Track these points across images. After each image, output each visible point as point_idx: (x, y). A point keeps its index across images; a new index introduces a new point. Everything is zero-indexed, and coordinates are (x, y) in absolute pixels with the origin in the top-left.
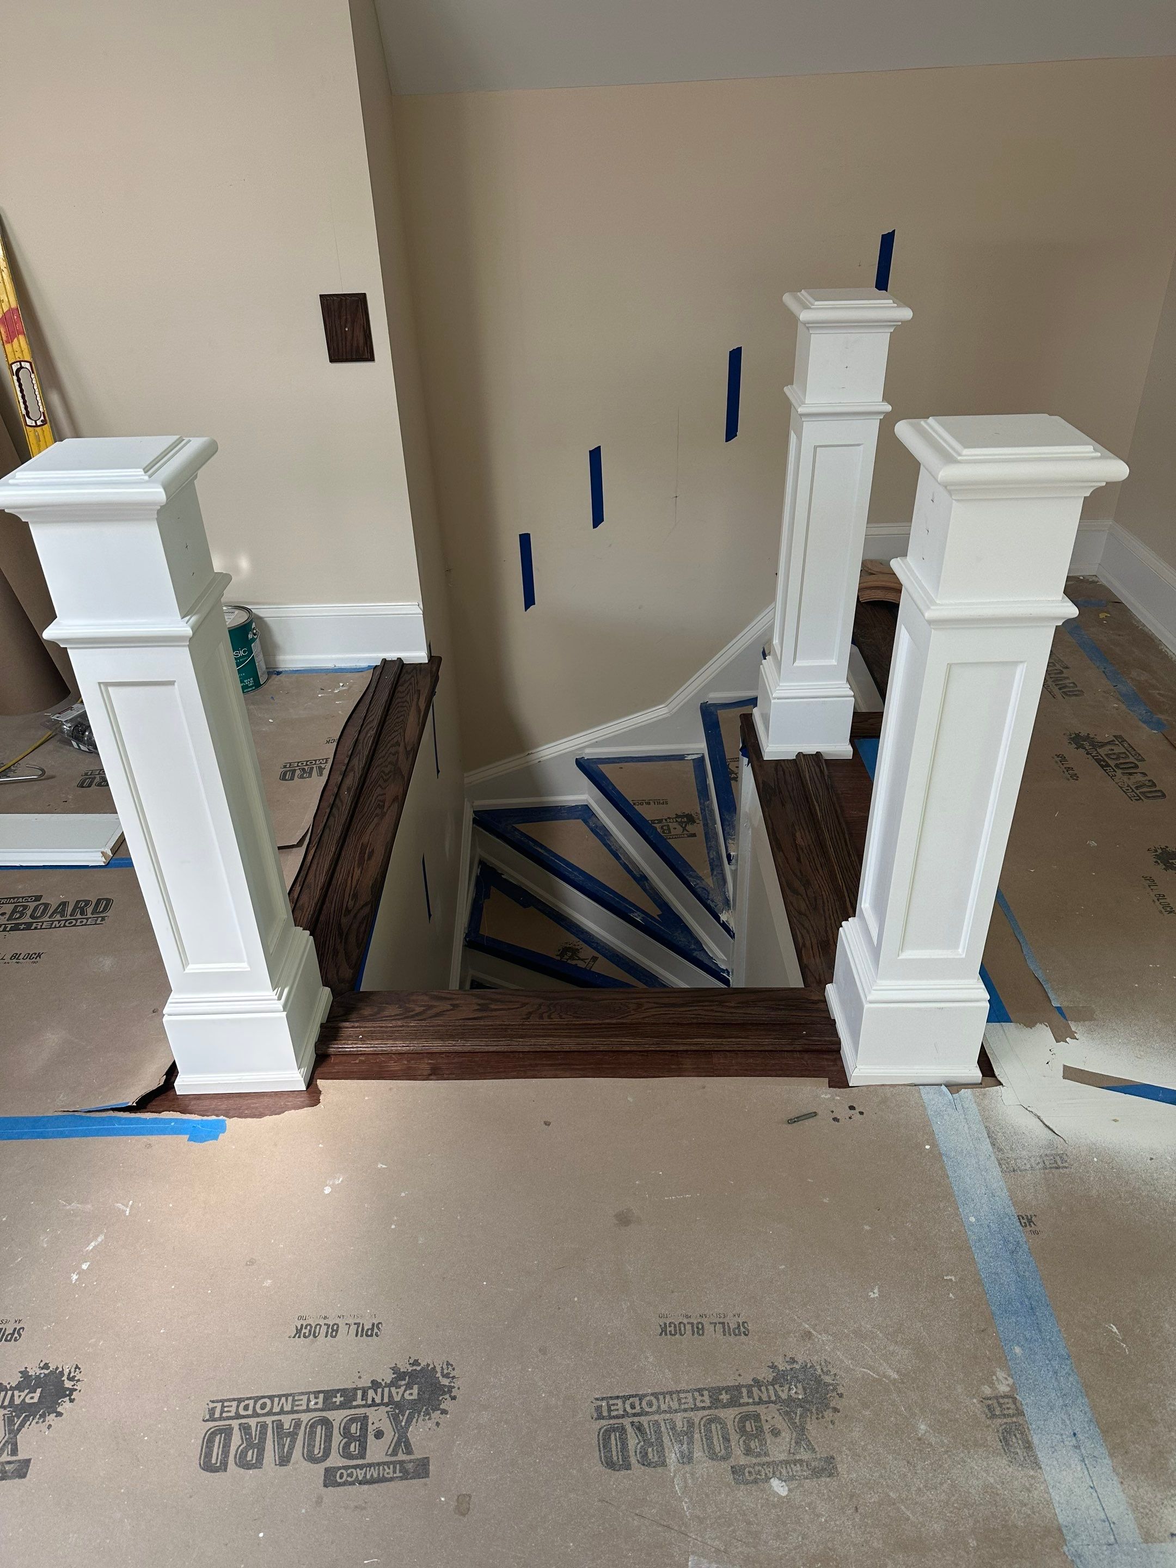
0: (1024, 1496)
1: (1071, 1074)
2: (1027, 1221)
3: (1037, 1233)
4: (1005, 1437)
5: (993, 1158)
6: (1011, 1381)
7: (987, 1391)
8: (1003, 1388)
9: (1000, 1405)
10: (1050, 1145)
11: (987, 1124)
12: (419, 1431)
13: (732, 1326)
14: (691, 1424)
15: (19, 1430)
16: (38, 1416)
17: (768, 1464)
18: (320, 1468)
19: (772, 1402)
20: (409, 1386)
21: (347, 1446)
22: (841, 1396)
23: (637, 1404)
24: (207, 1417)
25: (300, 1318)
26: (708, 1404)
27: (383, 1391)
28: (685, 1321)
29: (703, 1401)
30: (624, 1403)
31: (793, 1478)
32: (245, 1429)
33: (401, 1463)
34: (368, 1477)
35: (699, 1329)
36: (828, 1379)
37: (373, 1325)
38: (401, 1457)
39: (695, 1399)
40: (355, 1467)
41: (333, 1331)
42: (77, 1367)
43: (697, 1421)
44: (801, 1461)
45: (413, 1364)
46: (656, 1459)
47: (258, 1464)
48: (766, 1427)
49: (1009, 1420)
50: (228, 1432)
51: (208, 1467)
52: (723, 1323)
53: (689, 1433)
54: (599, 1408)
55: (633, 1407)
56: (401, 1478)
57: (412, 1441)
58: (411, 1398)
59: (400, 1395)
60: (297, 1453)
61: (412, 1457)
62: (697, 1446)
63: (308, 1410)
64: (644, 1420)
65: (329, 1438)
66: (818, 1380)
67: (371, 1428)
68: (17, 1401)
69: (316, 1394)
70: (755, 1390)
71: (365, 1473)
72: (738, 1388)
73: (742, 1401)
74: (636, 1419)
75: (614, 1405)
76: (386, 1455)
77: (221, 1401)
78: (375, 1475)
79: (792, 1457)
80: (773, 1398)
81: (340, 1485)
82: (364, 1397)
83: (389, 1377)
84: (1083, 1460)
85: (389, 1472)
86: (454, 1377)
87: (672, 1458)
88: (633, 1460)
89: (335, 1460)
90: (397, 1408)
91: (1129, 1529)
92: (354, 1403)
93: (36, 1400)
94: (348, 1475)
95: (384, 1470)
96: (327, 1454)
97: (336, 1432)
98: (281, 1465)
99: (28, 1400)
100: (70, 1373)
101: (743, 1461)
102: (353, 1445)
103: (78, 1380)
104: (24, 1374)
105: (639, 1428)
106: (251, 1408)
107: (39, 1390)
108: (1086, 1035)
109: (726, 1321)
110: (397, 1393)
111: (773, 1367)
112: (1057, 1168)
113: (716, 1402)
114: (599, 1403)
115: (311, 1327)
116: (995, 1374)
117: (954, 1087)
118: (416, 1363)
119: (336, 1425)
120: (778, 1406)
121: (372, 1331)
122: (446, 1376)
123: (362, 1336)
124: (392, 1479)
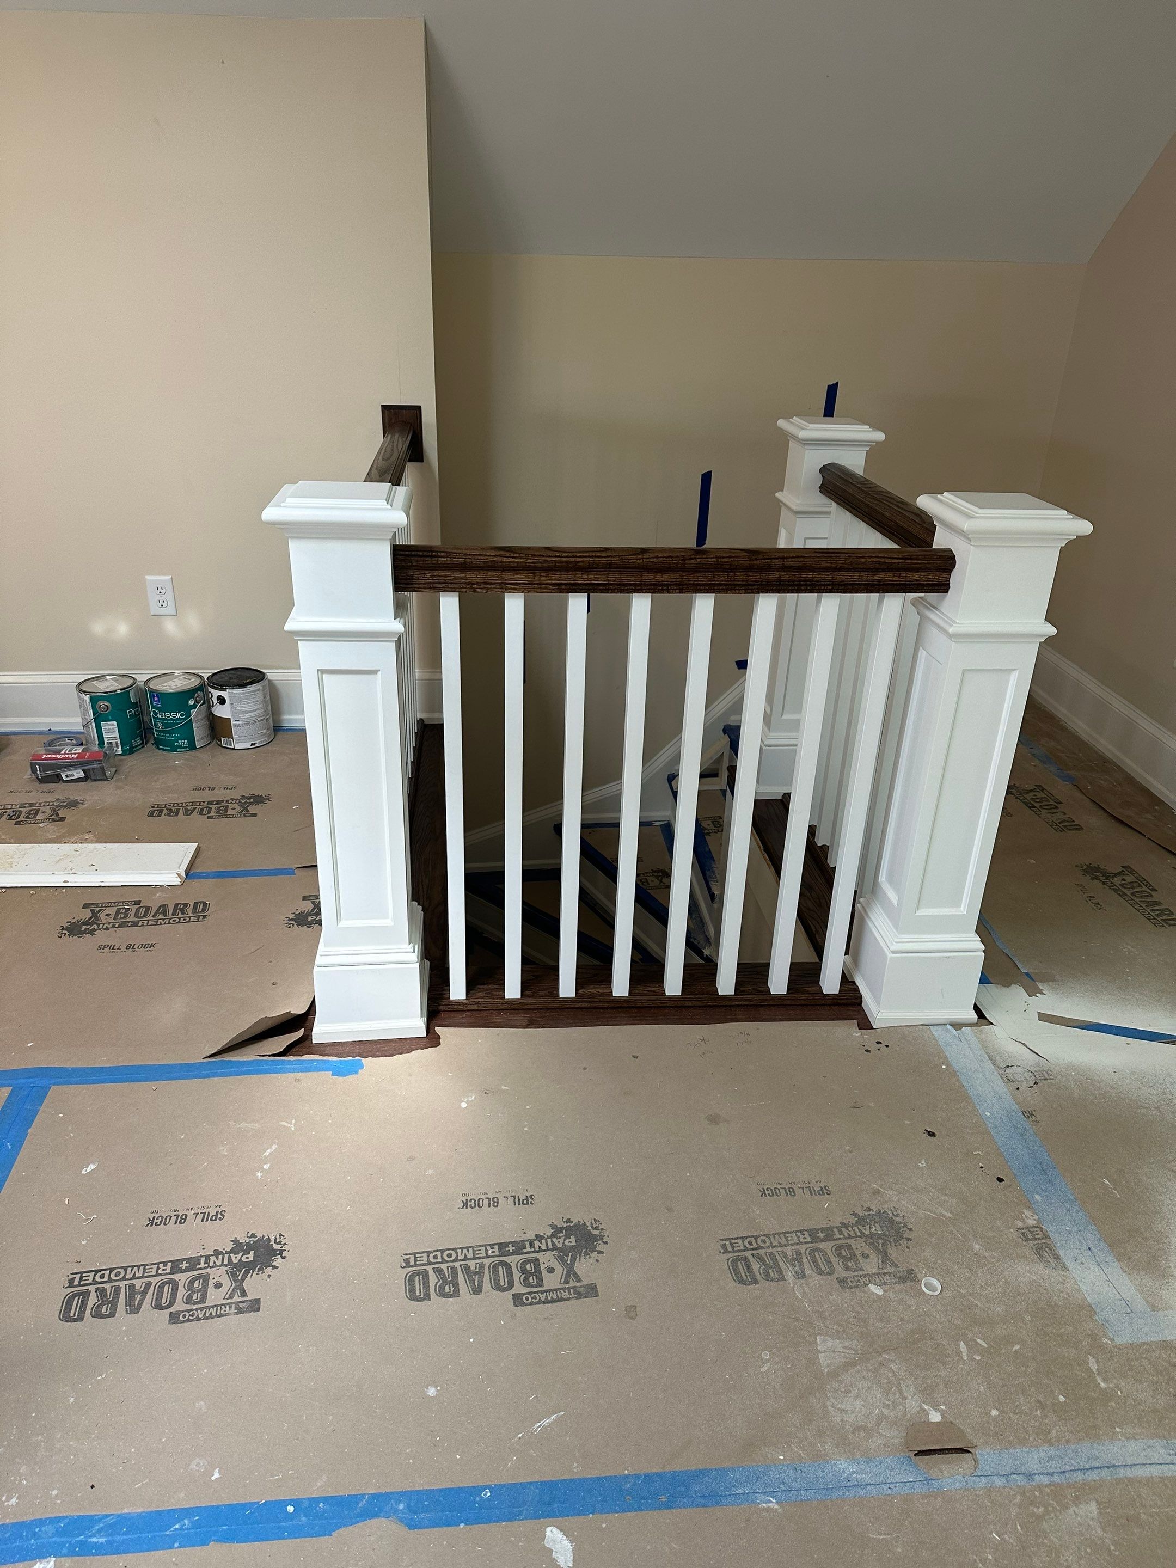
0: (1060, 1286)
1: (1043, 1017)
2: (1029, 1114)
3: (1037, 1122)
4: (1039, 1252)
5: (995, 1073)
6: (1036, 1217)
7: (1020, 1224)
8: (1031, 1222)
9: (1031, 1232)
10: (1037, 1064)
11: (986, 1051)
12: (583, 1266)
13: (817, 1189)
14: (799, 1253)
15: (243, 1280)
16: (257, 1270)
17: (865, 1276)
18: (509, 1295)
19: (859, 1237)
20: (567, 1237)
21: (526, 1279)
22: (911, 1230)
23: (754, 1242)
24: (404, 1265)
25: (463, 1195)
26: (809, 1239)
27: (546, 1242)
28: (779, 1187)
29: (805, 1238)
30: (743, 1241)
31: (885, 1284)
32: (439, 1271)
33: (574, 1288)
34: (549, 1298)
35: (791, 1192)
36: (898, 1219)
37: (527, 1197)
38: (572, 1284)
39: (798, 1237)
40: (537, 1292)
41: (495, 1203)
42: (281, 1235)
43: (803, 1251)
44: (889, 1274)
45: (567, 1222)
46: (777, 1276)
47: (456, 1293)
48: (857, 1253)
49: (1039, 1242)
50: (425, 1275)
51: (413, 1298)
52: (809, 1187)
53: (798, 1257)
54: (724, 1246)
55: (750, 1244)
56: (577, 1298)
57: (579, 1273)
58: (571, 1244)
59: (561, 1243)
60: (486, 1286)
61: (582, 1284)
62: (806, 1266)
63: (488, 1257)
64: (761, 1252)
65: (510, 1274)
66: (891, 1221)
67: (542, 1266)
68: (235, 1261)
69: (492, 1246)
70: (843, 1229)
71: (546, 1296)
72: (831, 1228)
73: (835, 1237)
74: (755, 1252)
75: (735, 1243)
76: (560, 1283)
77: (412, 1254)
78: (555, 1297)
79: (881, 1271)
80: (859, 1234)
81: (527, 1305)
82: (532, 1245)
83: (549, 1232)
84: (1099, 1265)
85: (565, 1295)
86: (602, 1229)
87: (789, 1275)
88: (758, 1277)
89: (519, 1288)
90: (562, 1253)
91: (1140, 1303)
92: (525, 1251)
93: (251, 1259)
94: (532, 1298)
95: (561, 1293)
96: (511, 1285)
97: (515, 1271)
98: (474, 1294)
99: (244, 1259)
100: (276, 1239)
101: (845, 1274)
102: (531, 1279)
103: (285, 1244)
104: (235, 1241)
105: (760, 1258)
106: (439, 1257)
107: (252, 1253)
108: (1051, 991)
109: (811, 1186)
110: (559, 1242)
111: (854, 1214)
112: (1045, 1080)
113: (815, 1239)
114: (724, 1242)
115: (475, 1201)
116: (1023, 1213)
117: (957, 1026)
118: (568, 1221)
119: (514, 1265)
120: (864, 1239)
121: (528, 1201)
122: (597, 1228)
123: (519, 1204)
124: (568, 1299)
